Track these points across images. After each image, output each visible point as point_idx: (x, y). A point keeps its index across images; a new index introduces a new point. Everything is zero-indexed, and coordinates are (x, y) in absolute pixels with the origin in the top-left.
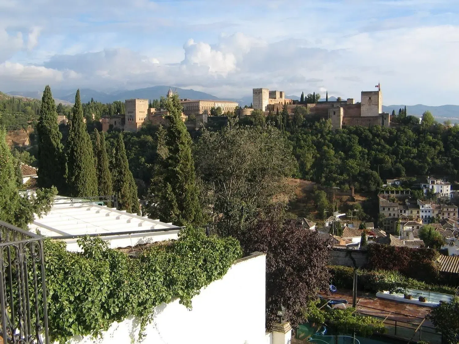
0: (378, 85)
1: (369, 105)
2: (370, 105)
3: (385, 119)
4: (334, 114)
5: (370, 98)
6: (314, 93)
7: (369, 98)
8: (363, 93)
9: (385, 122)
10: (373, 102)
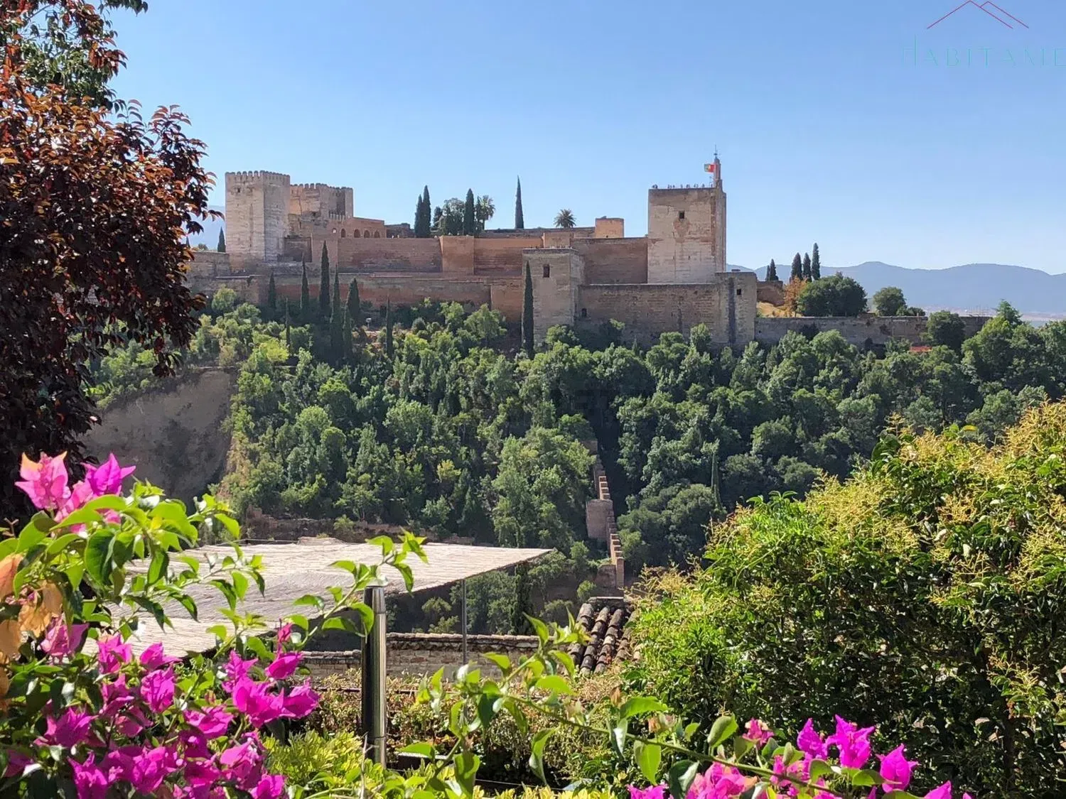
0: (712, 162)
1: (677, 241)
2: (680, 241)
3: (739, 292)
4: (546, 275)
5: (682, 215)
6: (470, 195)
7: (677, 216)
8: (658, 196)
9: (737, 306)
10: (693, 229)
